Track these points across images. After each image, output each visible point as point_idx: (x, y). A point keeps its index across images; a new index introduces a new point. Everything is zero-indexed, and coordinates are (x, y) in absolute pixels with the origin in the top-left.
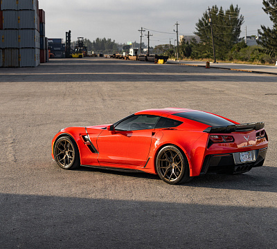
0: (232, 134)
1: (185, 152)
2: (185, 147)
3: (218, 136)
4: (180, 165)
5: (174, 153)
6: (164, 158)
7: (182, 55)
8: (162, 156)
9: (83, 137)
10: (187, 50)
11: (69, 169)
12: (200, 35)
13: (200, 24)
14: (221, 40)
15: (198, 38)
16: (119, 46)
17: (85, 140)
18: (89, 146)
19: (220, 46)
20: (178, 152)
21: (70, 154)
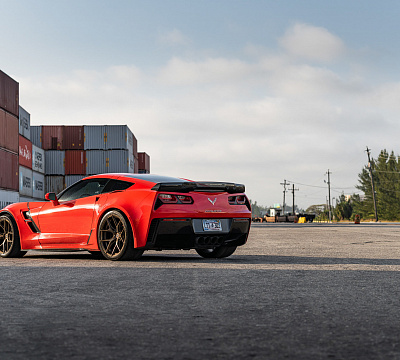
0: (191, 194)
1: (128, 216)
2: (129, 211)
3: (172, 195)
4: (123, 235)
5: (118, 220)
6: (107, 227)
7: (339, 216)
8: (105, 226)
9: (24, 213)
10: (345, 208)
11: (7, 257)
12: (364, 190)
13: (364, 175)
14: (392, 196)
15: (362, 194)
16: (263, 210)
17: (26, 217)
18: (30, 224)
19: (391, 203)
20: (121, 218)
21: (10, 236)
